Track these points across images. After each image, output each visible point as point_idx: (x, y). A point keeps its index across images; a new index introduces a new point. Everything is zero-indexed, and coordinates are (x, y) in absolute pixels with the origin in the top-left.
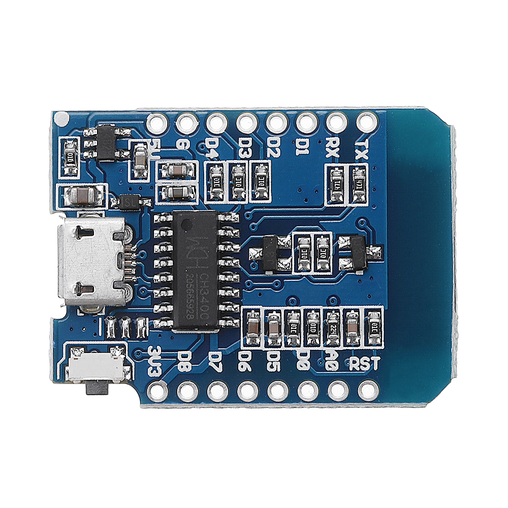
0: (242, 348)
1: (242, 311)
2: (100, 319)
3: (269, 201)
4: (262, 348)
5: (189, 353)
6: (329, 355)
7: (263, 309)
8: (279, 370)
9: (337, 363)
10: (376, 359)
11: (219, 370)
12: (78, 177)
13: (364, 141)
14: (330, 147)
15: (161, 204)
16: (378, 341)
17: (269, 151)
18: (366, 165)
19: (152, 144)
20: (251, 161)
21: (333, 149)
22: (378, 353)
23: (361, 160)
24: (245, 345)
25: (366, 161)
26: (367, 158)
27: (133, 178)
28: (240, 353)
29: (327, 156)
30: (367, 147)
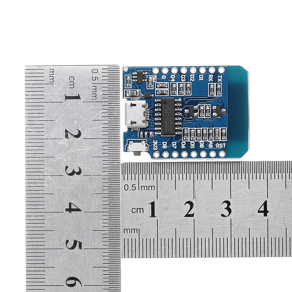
0: (183, 141)
1: (182, 129)
2: (138, 132)
3: (191, 95)
4: (189, 141)
5: (166, 142)
6: (210, 143)
7: (189, 129)
8: (194, 148)
9: (212, 145)
10: (224, 144)
11: (176, 148)
12: (131, 88)
13: (221, 76)
14: (210, 78)
15: (157, 96)
16: (225, 138)
17: (191, 79)
18: (221, 83)
19: (154, 77)
20: (185, 82)
21: (211, 78)
22: (225, 142)
23: (220, 82)
24: (184, 140)
25: (221, 82)
26: (221, 81)
27: (148, 88)
28: (182, 143)
29: (209, 81)
30: (221, 78)
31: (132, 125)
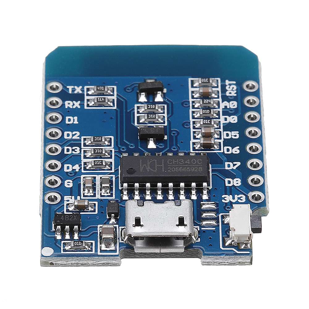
0: (222, 151)
1: (194, 152)
2: (202, 229)
3: (112, 137)
4: (222, 141)
5: (227, 180)
6: (226, 107)
7: (192, 140)
8: (238, 132)
9: (231, 102)
10: (227, 82)
11: (239, 164)
12: (93, 242)
13: (68, 89)
14: (73, 106)
15: (114, 196)
16: (216, 82)
17: (75, 137)
18: (86, 87)
19: (68, 201)
20: (82, 147)
21: (74, 104)
22: (223, 81)
23: (82, 90)
24: (220, 150)
25: (83, 88)
26: (81, 87)
27: (94, 211)
28: (226, 152)
29: (79, 107)
30: (73, 87)
31: (186, 225)
